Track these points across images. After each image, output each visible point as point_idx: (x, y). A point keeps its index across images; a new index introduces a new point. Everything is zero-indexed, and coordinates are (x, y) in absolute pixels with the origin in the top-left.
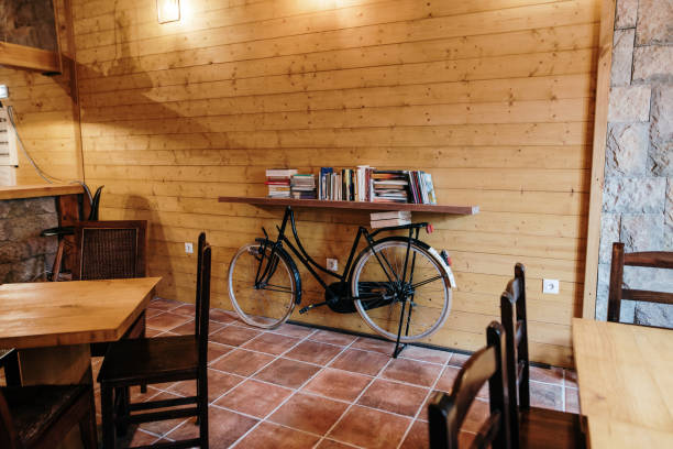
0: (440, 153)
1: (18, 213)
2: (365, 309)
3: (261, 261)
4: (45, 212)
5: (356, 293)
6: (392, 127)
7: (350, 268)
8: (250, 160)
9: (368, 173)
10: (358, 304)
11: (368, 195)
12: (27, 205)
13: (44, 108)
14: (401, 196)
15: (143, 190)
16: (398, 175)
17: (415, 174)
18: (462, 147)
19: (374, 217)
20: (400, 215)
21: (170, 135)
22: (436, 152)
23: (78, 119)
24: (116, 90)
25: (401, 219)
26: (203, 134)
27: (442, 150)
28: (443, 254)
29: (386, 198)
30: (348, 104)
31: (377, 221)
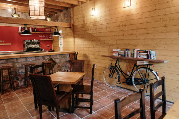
0: (157, 46)
1: (62, 57)
2: (135, 85)
3: (111, 71)
4: (67, 57)
5: (133, 81)
6: (144, 39)
7: (132, 74)
8: (109, 47)
9: (137, 51)
10: (134, 83)
11: (137, 56)
12: (64, 55)
13: (68, 35)
14: (146, 57)
15: (87, 53)
16: (145, 52)
17: (149, 51)
18: (164, 44)
19: (138, 62)
20: (145, 62)
21: (92, 41)
22: (156, 45)
23: (74, 37)
24: (82, 31)
25: (145, 63)
26: (100, 41)
27: (158, 45)
28: (156, 73)
29: (142, 57)
30: (133, 33)
31: (139, 63)
